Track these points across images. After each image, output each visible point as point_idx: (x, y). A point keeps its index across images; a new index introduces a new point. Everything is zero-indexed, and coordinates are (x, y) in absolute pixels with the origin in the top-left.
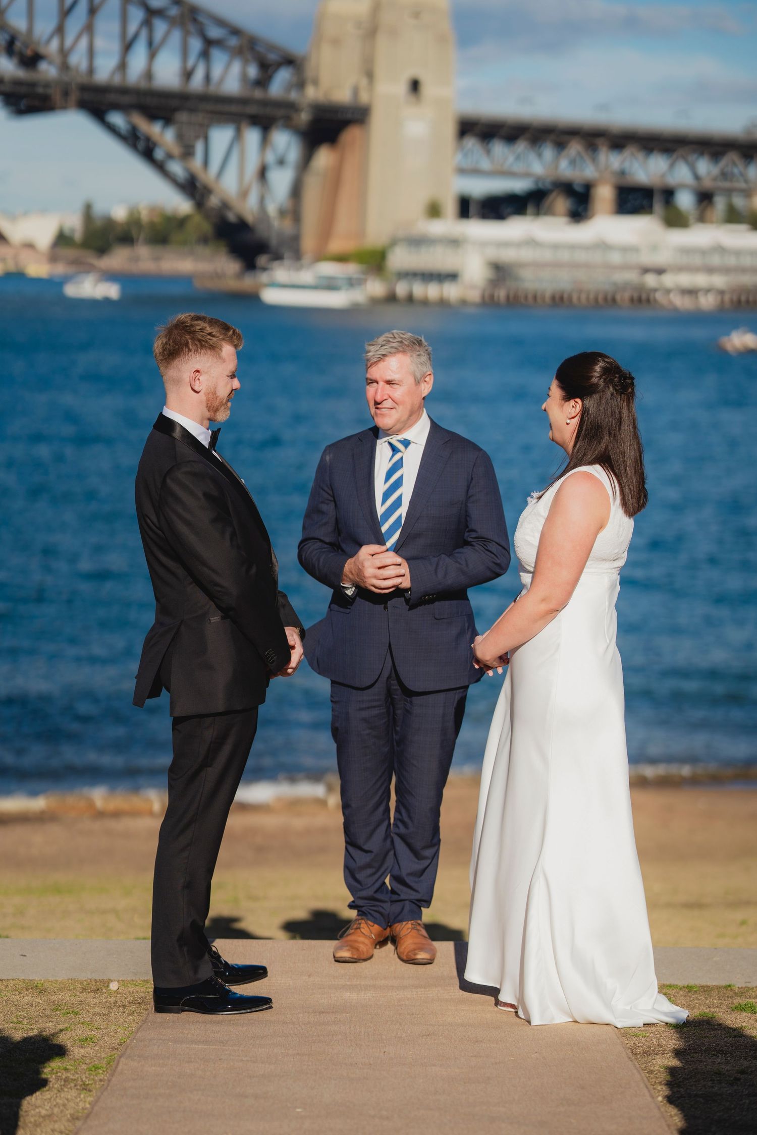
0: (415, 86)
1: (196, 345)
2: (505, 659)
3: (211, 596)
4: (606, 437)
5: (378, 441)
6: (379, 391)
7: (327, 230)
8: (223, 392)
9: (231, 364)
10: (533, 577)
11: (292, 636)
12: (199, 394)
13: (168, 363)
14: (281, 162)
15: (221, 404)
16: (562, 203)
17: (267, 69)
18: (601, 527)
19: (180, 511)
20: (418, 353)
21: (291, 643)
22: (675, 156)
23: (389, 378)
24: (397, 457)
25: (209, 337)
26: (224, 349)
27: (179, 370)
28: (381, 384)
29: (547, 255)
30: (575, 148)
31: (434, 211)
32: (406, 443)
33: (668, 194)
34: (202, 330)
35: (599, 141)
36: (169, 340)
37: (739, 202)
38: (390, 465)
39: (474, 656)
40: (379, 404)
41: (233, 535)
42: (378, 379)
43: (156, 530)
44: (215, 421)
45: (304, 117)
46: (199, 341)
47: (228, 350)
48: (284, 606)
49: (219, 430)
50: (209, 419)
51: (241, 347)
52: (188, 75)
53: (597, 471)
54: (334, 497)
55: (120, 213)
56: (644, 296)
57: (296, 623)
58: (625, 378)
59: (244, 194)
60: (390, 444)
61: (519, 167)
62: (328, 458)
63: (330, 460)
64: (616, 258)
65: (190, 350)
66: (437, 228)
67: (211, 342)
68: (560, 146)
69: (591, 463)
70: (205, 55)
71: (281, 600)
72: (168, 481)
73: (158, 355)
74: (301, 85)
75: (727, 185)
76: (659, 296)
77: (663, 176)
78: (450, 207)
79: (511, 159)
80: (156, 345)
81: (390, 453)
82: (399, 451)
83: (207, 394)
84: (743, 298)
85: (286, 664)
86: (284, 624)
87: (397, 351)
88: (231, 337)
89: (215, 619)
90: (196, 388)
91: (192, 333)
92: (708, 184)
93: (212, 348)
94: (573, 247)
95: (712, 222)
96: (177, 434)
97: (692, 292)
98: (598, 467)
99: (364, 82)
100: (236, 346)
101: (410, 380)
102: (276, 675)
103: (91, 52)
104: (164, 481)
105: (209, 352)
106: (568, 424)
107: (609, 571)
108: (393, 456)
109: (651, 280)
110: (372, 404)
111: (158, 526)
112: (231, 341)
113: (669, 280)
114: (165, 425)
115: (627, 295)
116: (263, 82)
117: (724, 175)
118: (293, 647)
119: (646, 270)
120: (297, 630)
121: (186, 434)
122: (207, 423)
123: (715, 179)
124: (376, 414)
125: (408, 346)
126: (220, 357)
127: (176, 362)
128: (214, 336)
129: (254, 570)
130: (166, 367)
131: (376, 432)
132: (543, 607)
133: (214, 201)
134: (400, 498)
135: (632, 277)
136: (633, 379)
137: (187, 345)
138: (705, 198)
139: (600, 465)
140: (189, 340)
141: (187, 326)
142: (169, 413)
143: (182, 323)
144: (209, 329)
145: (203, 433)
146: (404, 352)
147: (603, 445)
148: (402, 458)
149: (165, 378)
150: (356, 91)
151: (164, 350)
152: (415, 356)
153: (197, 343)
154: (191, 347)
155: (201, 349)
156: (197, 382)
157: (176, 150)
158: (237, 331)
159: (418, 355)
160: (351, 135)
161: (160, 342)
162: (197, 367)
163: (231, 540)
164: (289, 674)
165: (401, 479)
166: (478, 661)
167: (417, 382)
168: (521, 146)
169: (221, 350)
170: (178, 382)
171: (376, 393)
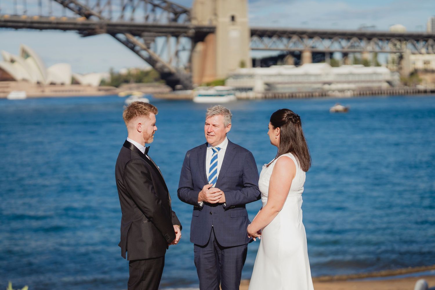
0: (233, 18)
1: (139, 113)
2: (259, 232)
3: (144, 213)
4: (291, 140)
5: (208, 148)
6: (210, 128)
7: (202, 74)
8: (150, 132)
9: (153, 121)
10: (268, 199)
11: (176, 228)
12: (141, 133)
13: (129, 121)
14: (184, 49)
15: (150, 137)
16: (291, 60)
17: (177, 14)
18: (293, 177)
19: (132, 178)
20: (227, 116)
21: (176, 231)
22: (332, 40)
23: (215, 124)
24: (215, 154)
25: (144, 110)
26: (150, 115)
27: (133, 124)
28: (211, 125)
29: (286, 79)
30: (295, 38)
31: (243, 65)
32: (219, 149)
33: (331, 54)
34: (141, 107)
35: (304, 36)
36: (129, 112)
37: (358, 56)
38: (213, 157)
39: (247, 233)
40: (209, 133)
41: (153, 188)
42: (210, 124)
43: (122, 186)
44: (147, 143)
45: (191, 32)
46: (140, 112)
47: (152, 115)
48: (174, 217)
49: (149, 147)
50: (145, 143)
51: (157, 114)
52: (147, 18)
53: (290, 155)
54: (191, 171)
55: (123, 71)
56: (324, 94)
57: (179, 223)
58: (296, 117)
59: (170, 62)
60: (212, 149)
61: (274, 47)
62: (188, 156)
63: (189, 156)
64: (313, 79)
65: (137, 116)
66: (244, 71)
67: (145, 112)
68: (289, 38)
69: (287, 152)
70: (153, 10)
71: (173, 214)
72: (127, 166)
73: (124, 118)
74: (189, 20)
75: (353, 50)
76: (330, 93)
77: (329, 47)
78: (249, 63)
79: (271, 44)
80: (123, 114)
81: (213, 152)
82: (216, 152)
83: (144, 133)
84: (362, 93)
85: (174, 239)
86: (173, 224)
87: (219, 114)
88: (153, 110)
89: (146, 221)
90: (140, 131)
91: (137, 109)
92: (346, 50)
93: (146, 114)
94: (296, 75)
95: (348, 64)
96: (132, 148)
97: (342, 91)
98: (290, 153)
99: (213, 17)
100: (155, 113)
101: (222, 126)
102: (170, 244)
103: (110, 12)
104: (126, 167)
105: (144, 116)
106: (276, 138)
107: (297, 195)
108: (214, 154)
109: (326, 87)
110: (206, 132)
111: (123, 183)
112: (153, 111)
113: (333, 87)
114: (127, 144)
115: (317, 94)
116: (175, 20)
117: (352, 46)
118: (177, 233)
119: (325, 83)
120: (179, 226)
121: (136, 149)
122: (144, 144)
123: (349, 48)
124: (207, 137)
125: (224, 112)
126: (149, 118)
127: (132, 120)
128: (146, 110)
129: (160, 202)
130: (128, 122)
131: (207, 144)
132: (273, 210)
133: (159, 65)
134: (216, 170)
135: (319, 86)
136: (299, 117)
137: (136, 113)
138: (345, 55)
139: (291, 152)
140: (136, 112)
141: (135, 106)
142: (129, 140)
143: (134, 105)
144: (144, 107)
145: (142, 148)
146: (222, 114)
147: (290, 144)
148: (217, 155)
149: (127, 127)
150: (211, 21)
151: (127, 116)
152: (226, 117)
153: (140, 113)
154: (137, 114)
155: (141, 115)
156: (140, 128)
157: (144, 46)
158: (155, 107)
159: (227, 117)
160: (209, 38)
161: (125, 113)
162: (140, 122)
163: (152, 190)
164: (175, 244)
165: (217, 163)
166: (249, 235)
167: (225, 127)
168: (274, 39)
169: (149, 115)
170: (132, 128)
171: (208, 129)
